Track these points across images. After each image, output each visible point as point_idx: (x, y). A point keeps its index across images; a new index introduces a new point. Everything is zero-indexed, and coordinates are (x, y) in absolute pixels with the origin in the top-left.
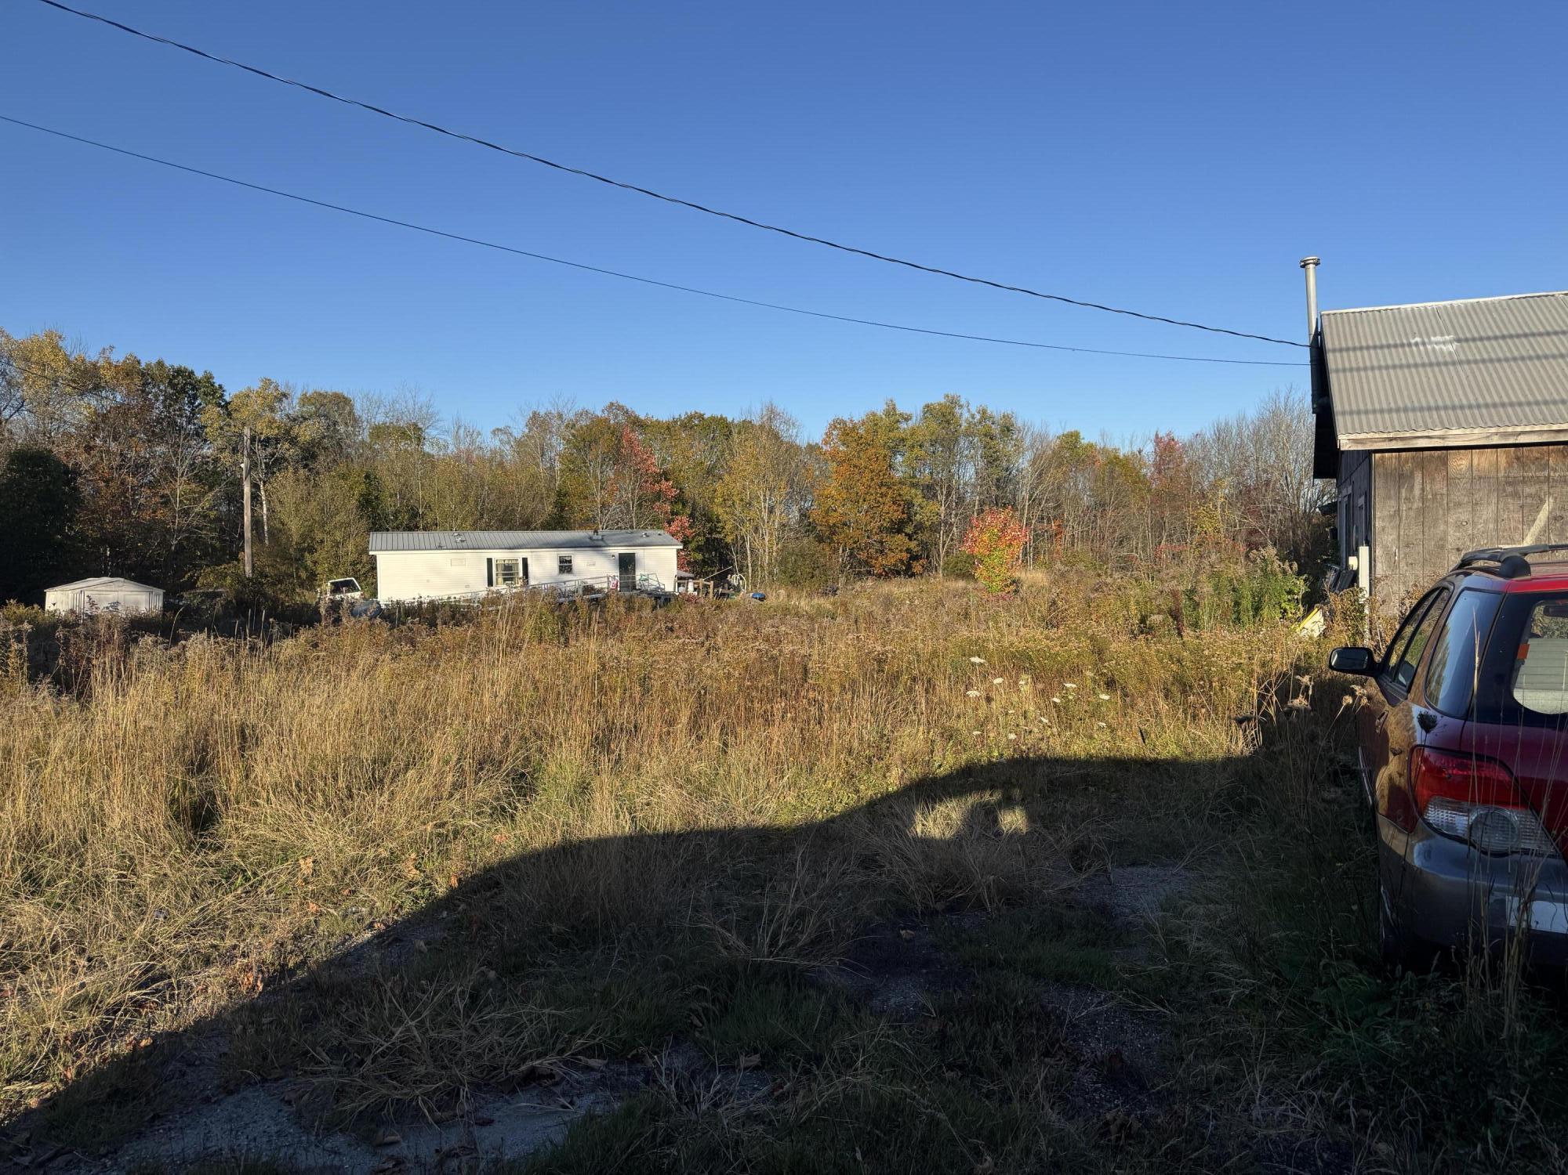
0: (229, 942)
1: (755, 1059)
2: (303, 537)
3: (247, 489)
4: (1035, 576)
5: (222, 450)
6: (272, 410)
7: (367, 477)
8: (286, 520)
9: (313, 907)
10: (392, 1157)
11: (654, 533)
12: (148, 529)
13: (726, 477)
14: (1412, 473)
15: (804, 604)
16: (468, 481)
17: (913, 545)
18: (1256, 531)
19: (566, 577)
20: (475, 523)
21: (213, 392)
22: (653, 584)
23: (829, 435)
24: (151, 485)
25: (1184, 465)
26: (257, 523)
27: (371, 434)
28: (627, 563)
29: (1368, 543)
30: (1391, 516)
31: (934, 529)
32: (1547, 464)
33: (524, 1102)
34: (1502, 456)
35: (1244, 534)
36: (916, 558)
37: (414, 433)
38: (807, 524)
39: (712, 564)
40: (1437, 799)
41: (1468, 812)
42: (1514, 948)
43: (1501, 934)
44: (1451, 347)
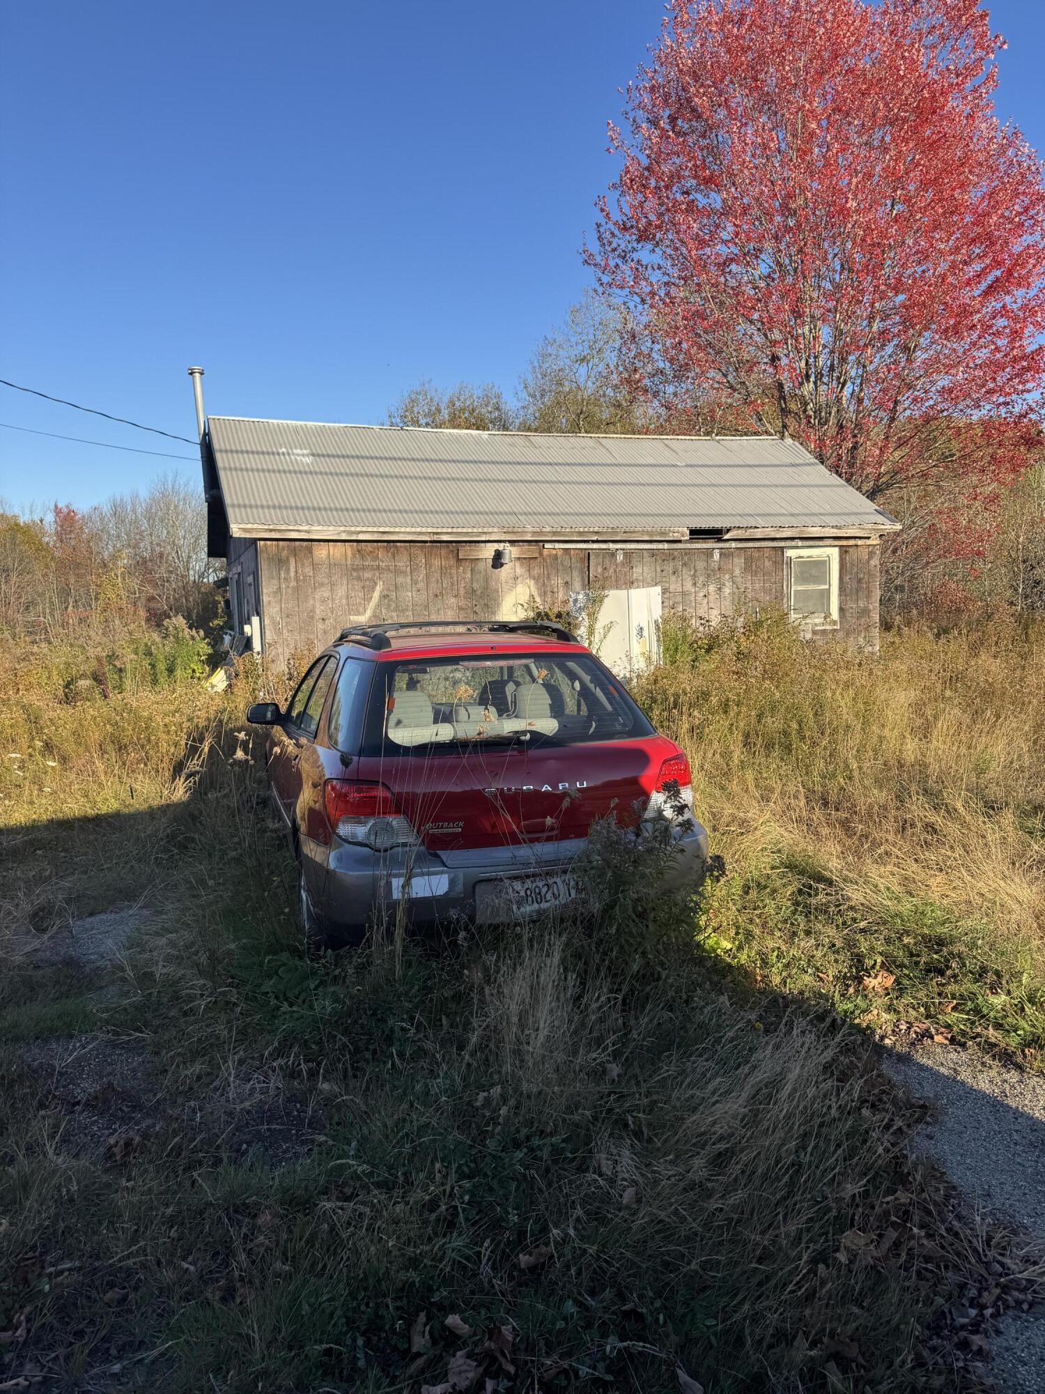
14: (288, 558)
18: (154, 598)
25: (84, 536)
29: (258, 614)
30: (274, 592)
32: (377, 556)
34: (349, 548)
35: (143, 600)
40: (344, 817)
41: (365, 824)
42: (400, 915)
43: (393, 906)
44: (308, 460)
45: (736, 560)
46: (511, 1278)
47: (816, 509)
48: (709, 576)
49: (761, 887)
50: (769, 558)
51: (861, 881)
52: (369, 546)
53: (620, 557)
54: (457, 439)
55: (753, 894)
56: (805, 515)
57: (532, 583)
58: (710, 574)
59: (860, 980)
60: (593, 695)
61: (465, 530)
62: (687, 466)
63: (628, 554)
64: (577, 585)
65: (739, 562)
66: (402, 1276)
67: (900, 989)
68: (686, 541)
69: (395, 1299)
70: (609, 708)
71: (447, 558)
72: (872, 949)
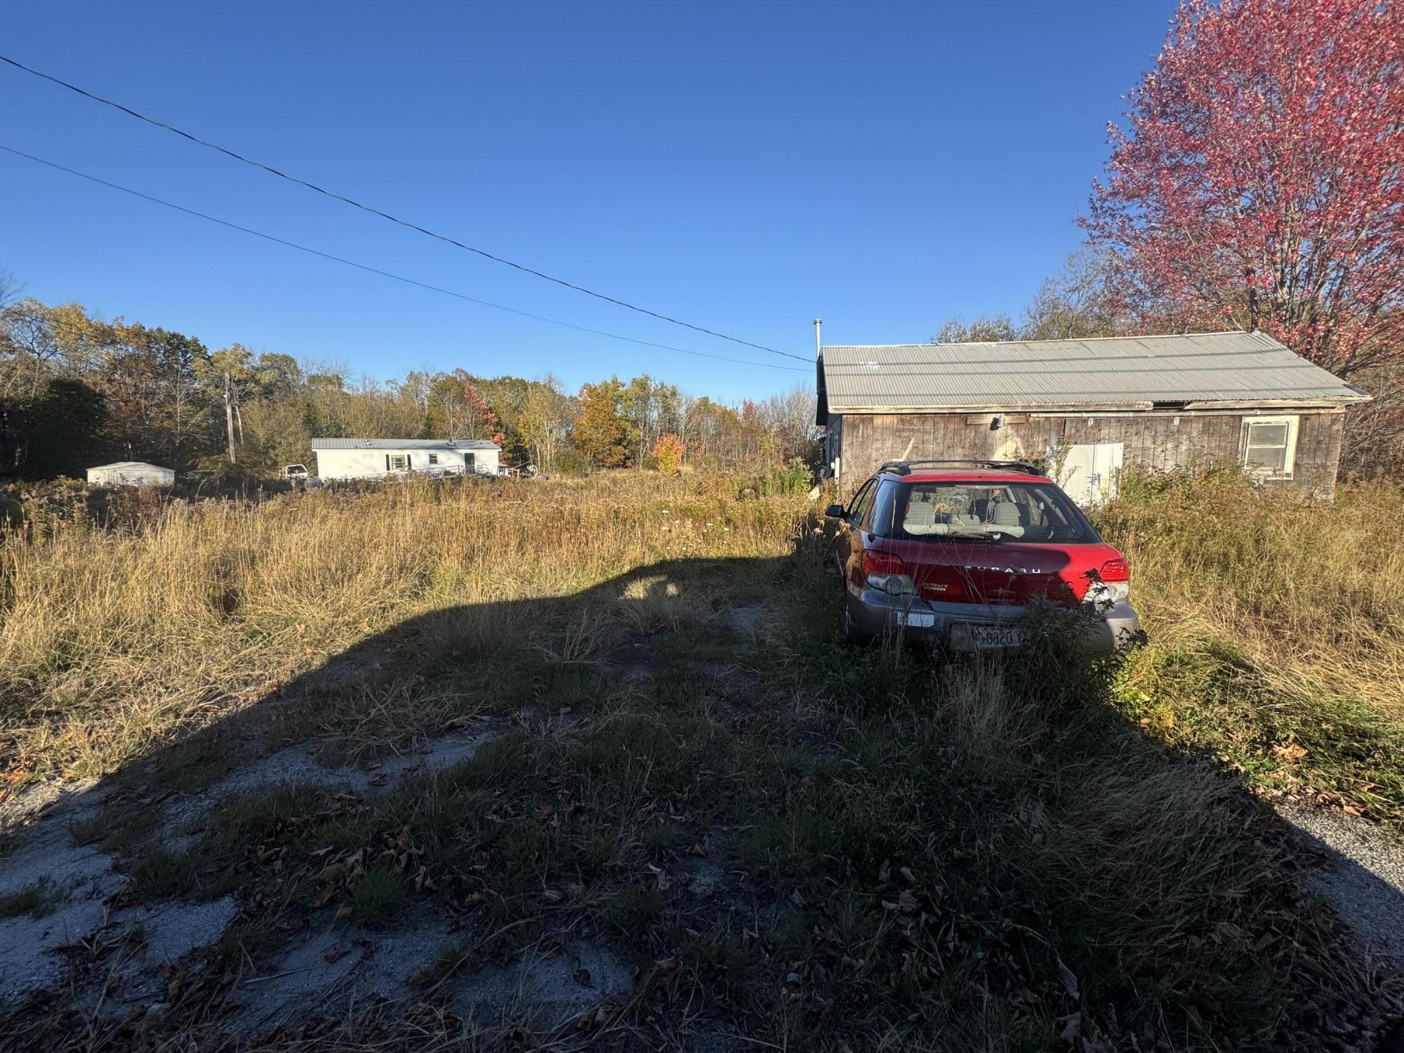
0: (257, 672)
1: (568, 709)
2: (268, 440)
3: (229, 411)
4: (687, 469)
5: (208, 386)
6: (242, 363)
7: (308, 405)
8: (254, 429)
9: (309, 651)
10: (378, 775)
11: (485, 442)
12: (159, 433)
13: (525, 413)
14: (859, 425)
15: (569, 482)
16: (372, 410)
17: (627, 451)
18: (787, 448)
19: (433, 466)
20: (377, 434)
21: (200, 350)
22: (484, 470)
23: (582, 392)
24: (157, 405)
25: (757, 416)
26: (236, 430)
27: (309, 381)
28: (469, 459)
29: (839, 457)
30: (849, 444)
31: (637, 443)
32: (913, 423)
33: (449, 740)
34: (895, 419)
35: (782, 450)
36: (628, 458)
37: (338, 381)
38: (570, 439)
39: (518, 460)
40: (872, 572)
41: (884, 578)
42: (900, 634)
43: (896, 628)
44: (876, 367)
45: (1194, 425)
46: (947, 860)
47: (1279, 385)
48: (1167, 436)
49: (1183, 663)
50: (1227, 424)
51: (1282, 673)
52: (908, 417)
53: (1091, 423)
54: (974, 349)
55: (1176, 667)
56: (1267, 390)
57: (1019, 440)
58: (1169, 435)
59: (1270, 747)
60: (1054, 513)
61: (973, 405)
62: (1156, 357)
63: (1097, 421)
64: (1054, 441)
65: (1196, 428)
66: (877, 834)
67: (1311, 762)
68: (1149, 411)
69: (871, 846)
70: (1065, 522)
71: (958, 424)
72: (1286, 725)
